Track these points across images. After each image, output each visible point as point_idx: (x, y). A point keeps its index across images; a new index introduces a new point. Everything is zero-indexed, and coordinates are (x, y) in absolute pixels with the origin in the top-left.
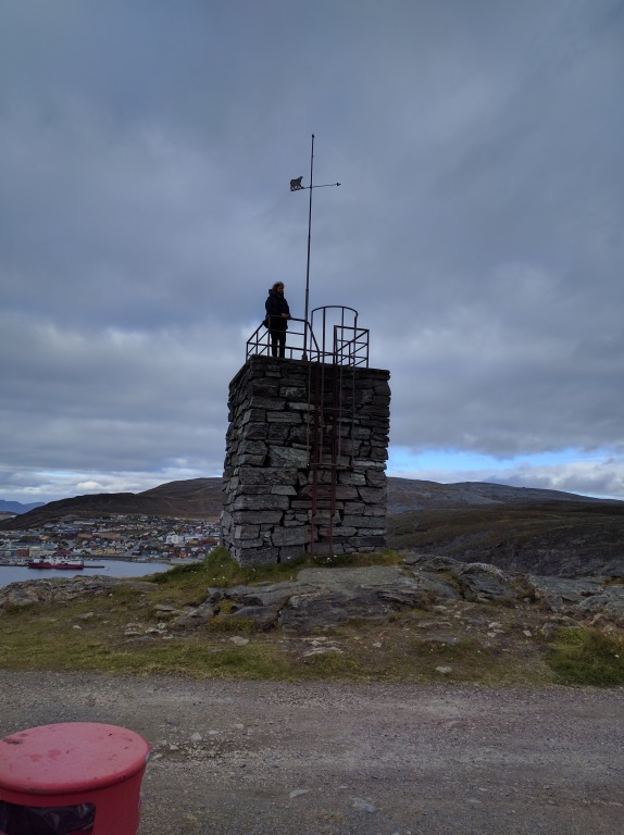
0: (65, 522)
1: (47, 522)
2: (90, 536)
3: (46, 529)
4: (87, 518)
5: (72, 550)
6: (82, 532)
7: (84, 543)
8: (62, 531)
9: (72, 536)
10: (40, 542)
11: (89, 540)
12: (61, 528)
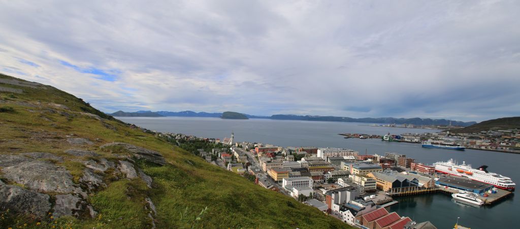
0: (493, 130)
1: (482, 130)
2: (509, 138)
3: (482, 133)
4: (506, 129)
5: (500, 143)
6: (505, 135)
7: (506, 140)
8: (491, 134)
9: (499, 137)
10: (480, 139)
11: (510, 139)
12: (491, 133)
